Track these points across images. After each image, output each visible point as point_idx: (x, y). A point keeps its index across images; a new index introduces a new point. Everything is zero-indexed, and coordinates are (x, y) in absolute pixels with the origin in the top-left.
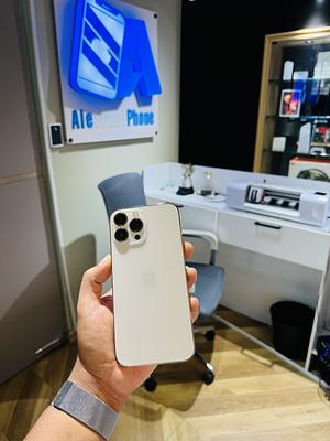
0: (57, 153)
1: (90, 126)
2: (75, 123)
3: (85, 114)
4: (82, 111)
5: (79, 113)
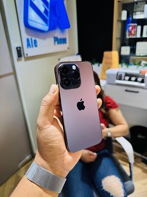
1: (36, 46)
2: (28, 45)
3: (33, 40)
5: (30, 40)
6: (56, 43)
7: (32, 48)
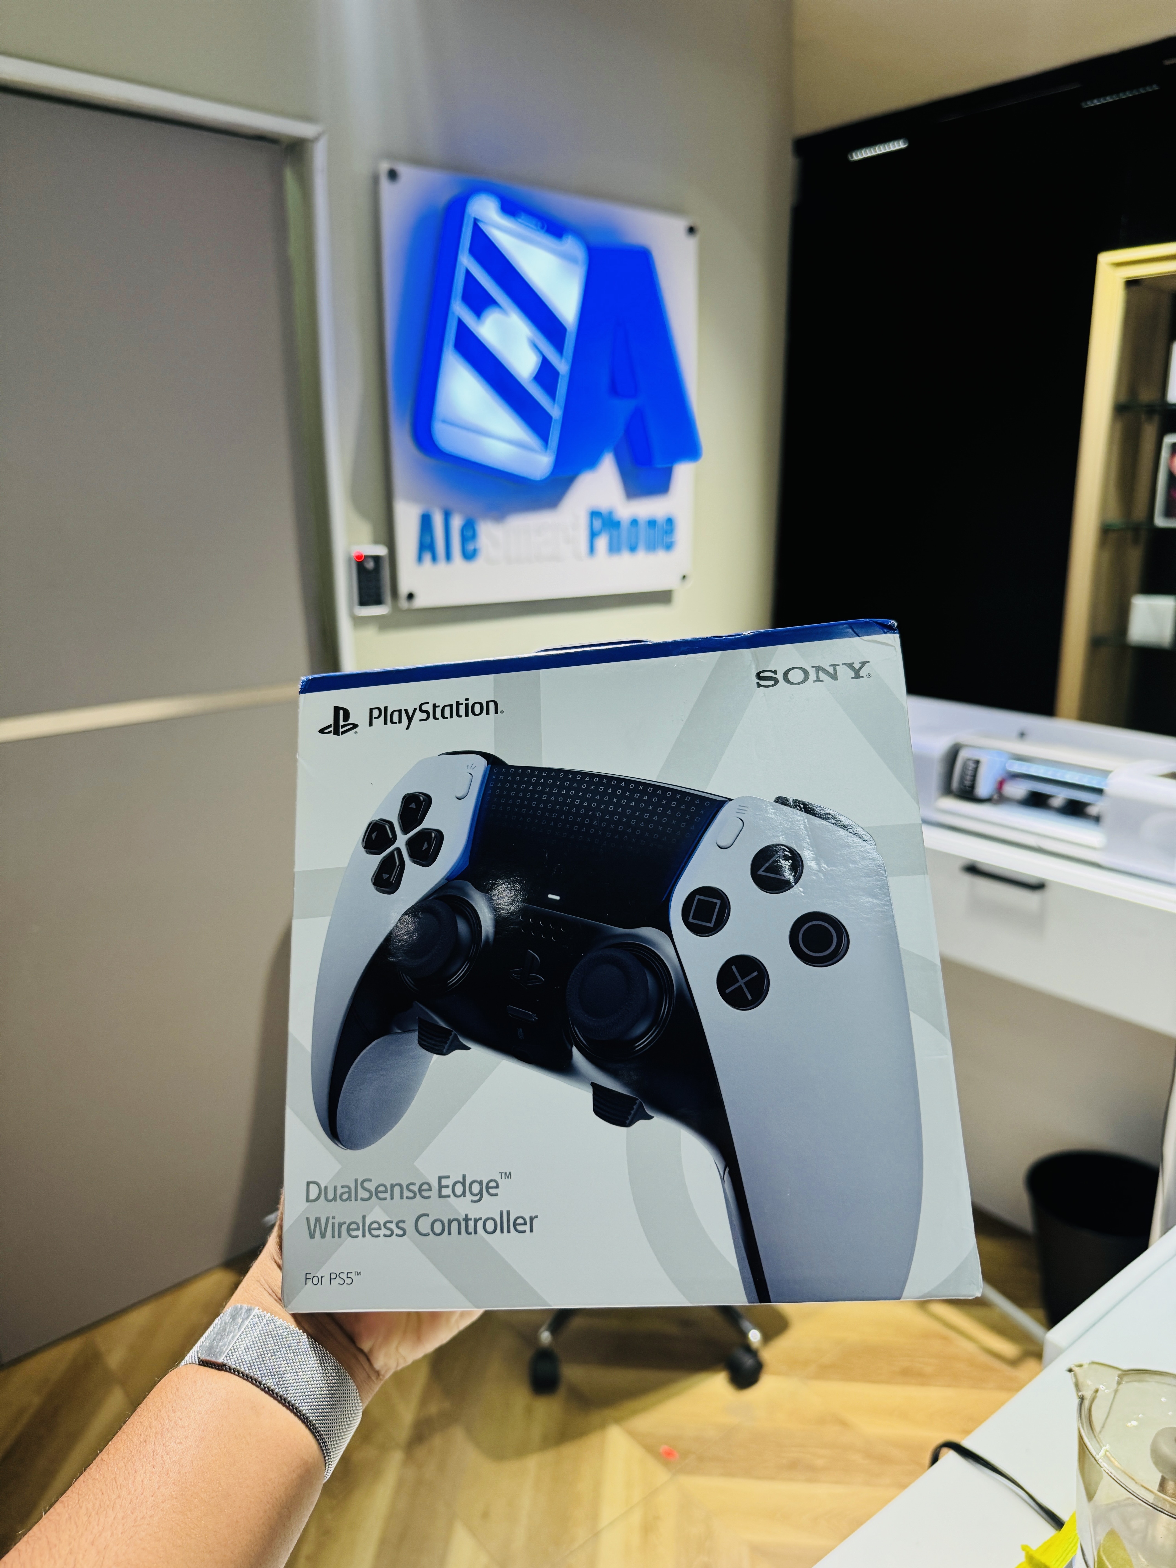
0: (370, 633)
1: (469, 555)
2: (426, 546)
3: (457, 523)
4: (447, 515)
5: (438, 521)
6: (602, 543)
7: (442, 565)
